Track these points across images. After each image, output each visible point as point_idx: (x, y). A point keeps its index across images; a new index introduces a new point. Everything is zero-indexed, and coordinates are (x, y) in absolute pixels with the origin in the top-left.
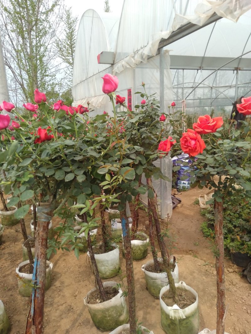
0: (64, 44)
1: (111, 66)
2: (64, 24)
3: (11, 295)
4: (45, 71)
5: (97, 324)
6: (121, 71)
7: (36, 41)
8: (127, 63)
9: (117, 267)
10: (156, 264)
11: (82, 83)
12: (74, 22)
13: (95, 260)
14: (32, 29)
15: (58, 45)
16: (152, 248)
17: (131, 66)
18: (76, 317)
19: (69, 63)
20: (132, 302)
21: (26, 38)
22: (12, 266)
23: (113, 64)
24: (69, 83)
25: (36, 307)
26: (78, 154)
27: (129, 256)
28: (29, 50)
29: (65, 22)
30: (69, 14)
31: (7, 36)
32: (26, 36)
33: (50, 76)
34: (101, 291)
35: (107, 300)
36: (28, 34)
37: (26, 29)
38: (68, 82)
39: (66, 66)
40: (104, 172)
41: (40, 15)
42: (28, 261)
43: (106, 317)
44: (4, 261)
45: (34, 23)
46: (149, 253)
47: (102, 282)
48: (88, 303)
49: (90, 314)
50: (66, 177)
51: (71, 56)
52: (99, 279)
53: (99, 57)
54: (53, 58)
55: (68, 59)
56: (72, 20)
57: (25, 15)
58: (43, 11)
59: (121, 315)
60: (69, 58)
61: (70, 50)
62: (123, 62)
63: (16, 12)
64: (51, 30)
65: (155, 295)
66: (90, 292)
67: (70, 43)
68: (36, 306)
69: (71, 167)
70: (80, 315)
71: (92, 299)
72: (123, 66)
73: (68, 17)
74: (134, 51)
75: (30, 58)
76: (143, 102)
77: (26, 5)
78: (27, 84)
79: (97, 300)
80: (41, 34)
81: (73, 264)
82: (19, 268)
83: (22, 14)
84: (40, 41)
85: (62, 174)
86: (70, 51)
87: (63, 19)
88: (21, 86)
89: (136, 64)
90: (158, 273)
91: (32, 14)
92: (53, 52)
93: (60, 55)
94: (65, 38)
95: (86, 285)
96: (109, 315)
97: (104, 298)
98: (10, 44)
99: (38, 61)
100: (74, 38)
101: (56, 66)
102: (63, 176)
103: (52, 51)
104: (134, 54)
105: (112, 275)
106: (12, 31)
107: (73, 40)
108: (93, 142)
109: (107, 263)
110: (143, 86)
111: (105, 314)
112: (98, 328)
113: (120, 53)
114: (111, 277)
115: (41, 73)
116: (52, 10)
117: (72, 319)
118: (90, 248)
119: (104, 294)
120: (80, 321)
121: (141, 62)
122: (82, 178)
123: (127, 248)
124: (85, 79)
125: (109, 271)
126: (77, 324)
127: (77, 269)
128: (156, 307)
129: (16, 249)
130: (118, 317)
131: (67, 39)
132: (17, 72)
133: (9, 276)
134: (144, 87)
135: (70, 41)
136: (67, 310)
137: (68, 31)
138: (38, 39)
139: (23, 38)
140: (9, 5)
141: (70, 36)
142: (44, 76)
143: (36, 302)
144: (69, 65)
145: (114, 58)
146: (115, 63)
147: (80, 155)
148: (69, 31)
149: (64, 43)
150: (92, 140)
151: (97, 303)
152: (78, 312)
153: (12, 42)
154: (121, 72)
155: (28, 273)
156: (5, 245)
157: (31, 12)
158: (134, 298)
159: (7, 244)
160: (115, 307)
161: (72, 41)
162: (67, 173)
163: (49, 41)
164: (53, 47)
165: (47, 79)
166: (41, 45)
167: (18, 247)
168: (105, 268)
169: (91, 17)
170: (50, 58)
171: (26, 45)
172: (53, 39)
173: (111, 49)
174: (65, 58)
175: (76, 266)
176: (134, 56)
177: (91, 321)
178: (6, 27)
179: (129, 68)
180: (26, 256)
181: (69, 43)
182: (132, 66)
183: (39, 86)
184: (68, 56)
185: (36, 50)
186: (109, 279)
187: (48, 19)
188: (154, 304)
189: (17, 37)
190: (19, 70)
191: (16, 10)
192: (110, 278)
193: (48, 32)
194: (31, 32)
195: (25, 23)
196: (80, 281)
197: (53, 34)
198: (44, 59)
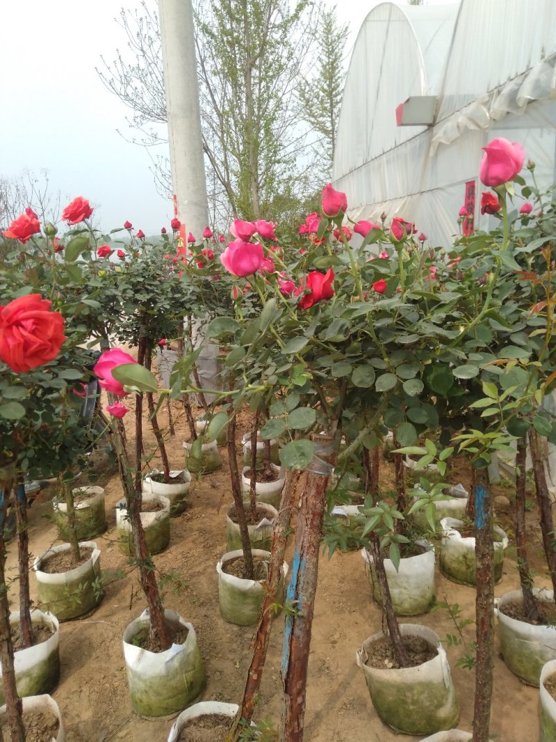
0: (316, 90)
1: (428, 129)
2: (318, 45)
3: (206, 616)
4: (275, 152)
5: (384, 715)
6: (453, 138)
7: (260, 89)
8: (471, 120)
9: (429, 595)
10: (528, 602)
11: (355, 172)
12: (339, 38)
13: (384, 571)
14: (253, 65)
15: (302, 95)
16: (519, 563)
17: (477, 125)
18: (335, 686)
19: (326, 132)
20: (484, 685)
21: (241, 85)
22: (207, 557)
23: (431, 126)
24: (321, 176)
25: (293, 657)
26: (404, 330)
27: (488, 576)
28: (244, 109)
29: (321, 42)
30: (330, 22)
31: (205, 84)
32: (242, 80)
33: (285, 162)
34: (394, 642)
35: (407, 666)
36: (245, 77)
37: (242, 65)
38: (319, 173)
39: (316, 139)
40: (470, 374)
41: (271, 32)
42: (240, 552)
43: (404, 702)
44: (191, 545)
45: (258, 51)
46: (505, 573)
47: (397, 624)
48: (366, 664)
49: (367, 688)
50: (377, 382)
51: (329, 116)
52: (390, 614)
53: (400, 112)
54: (293, 122)
55: (323, 123)
56: (335, 34)
57: (241, 37)
58: (277, 23)
59: (440, 705)
60: (324, 119)
61: (326, 103)
62: (461, 119)
63: (224, 32)
64: (291, 63)
65: (523, 675)
66: (370, 639)
67: (329, 86)
68: (293, 654)
69: (386, 359)
70: (345, 685)
71: (374, 654)
72: (458, 127)
73: (328, 30)
74: (488, 89)
75: (249, 128)
76: (525, 209)
77: (245, 13)
78: (238, 181)
79: (386, 661)
80: (271, 74)
81: (326, 571)
82: (222, 563)
83: (235, 34)
84: (268, 88)
85: (367, 374)
86: (328, 105)
87: (317, 35)
88: (226, 188)
89: (494, 120)
90: (532, 623)
91: (255, 31)
92: (292, 110)
93: (307, 116)
94: (318, 76)
95: (356, 623)
96: (413, 700)
97: (402, 659)
98: (208, 101)
99: (262, 131)
100: (339, 75)
101: (297, 139)
102: (369, 379)
103: (290, 108)
104: (490, 96)
105: (416, 609)
106: (215, 73)
107: (336, 78)
108: (426, 303)
109: (407, 582)
110: (529, 168)
111: (405, 695)
112: (386, 723)
113: (451, 98)
114: (414, 616)
115: (266, 156)
116: (296, 16)
117: (329, 692)
118: (376, 544)
119: (402, 651)
120: (344, 699)
121: (508, 113)
122: (415, 386)
123: (484, 556)
124: (360, 163)
125: (409, 599)
126: (338, 705)
127: (336, 583)
128: (524, 704)
129: (214, 524)
130: (432, 708)
131: (322, 79)
132: (220, 157)
133: (201, 577)
134: (532, 172)
135: (328, 83)
136: (317, 670)
137: (325, 59)
138: (263, 84)
139: (236, 85)
140: (210, 19)
141: (330, 71)
142: (271, 162)
143: (294, 645)
144: (323, 135)
145: (437, 111)
146: (437, 121)
147: (410, 333)
148: (327, 61)
149: (317, 87)
150: (425, 298)
151: (385, 667)
152: (341, 678)
153: (212, 96)
154: (452, 142)
155: (238, 576)
156: (191, 511)
157: (253, 27)
158: (491, 675)
159: (196, 510)
160: (427, 686)
161: (334, 81)
162: (379, 373)
163: (284, 87)
164: (293, 98)
165: (277, 168)
166: (270, 97)
167: (218, 519)
168: (401, 593)
169: (385, 21)
170: (286, 124)
171: (240, 99)
172: (294, 82)
173: (430, 89)
174: (316, 121)
175: (335, 578)
176: (488, 101)
177: (370, 704)
178: (203, 66)
179: (475, 130)
180: (234, 540)
181: (326, 87)
182: (481, 124)
183: (261, 185)
184: (322, 115)
185: (259, 108)
186: (408, 619)
187: (286, 39)
188: (519, 696)
189: (222, 84)
190: (222, 155)
191: (224, 27)
192: (410, 616)
193: (285, 67)
194: (250, 70)
195: (240, 54)
196: (342, 611)
197: (295, 71)
198: (275, 126)
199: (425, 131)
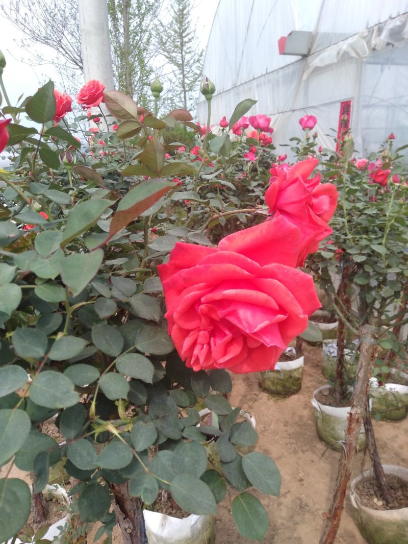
1: (302, 59)
6: (331, 62)
8: (353, 49)
17: (358, 54)
23: (305, 56)
62: (345, 46)
74: (367, 26)
79: (375, 500)
86: (179, 44)
89: (374, 50)
104: (370, 32)
113: (326, 35)
121: (389, 44)
137: (177, 7)
174: (169, 56)
199: (299, 60)
